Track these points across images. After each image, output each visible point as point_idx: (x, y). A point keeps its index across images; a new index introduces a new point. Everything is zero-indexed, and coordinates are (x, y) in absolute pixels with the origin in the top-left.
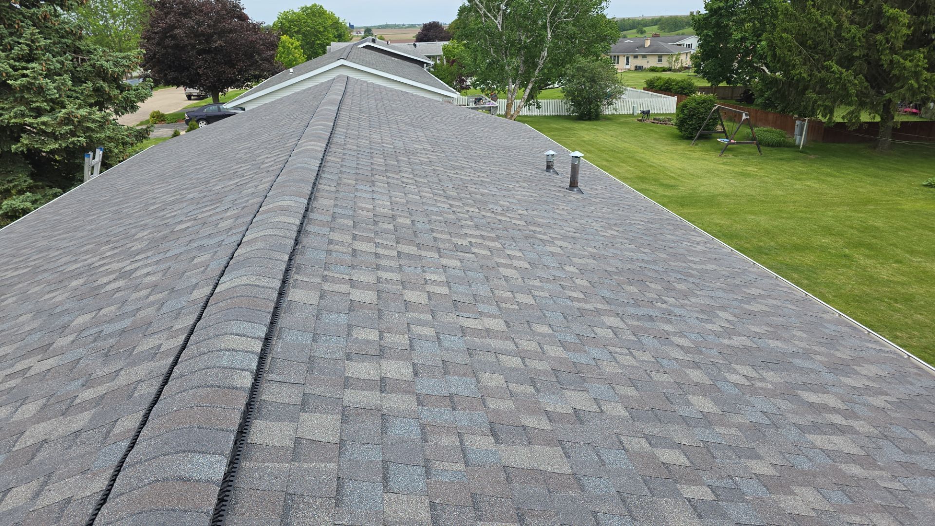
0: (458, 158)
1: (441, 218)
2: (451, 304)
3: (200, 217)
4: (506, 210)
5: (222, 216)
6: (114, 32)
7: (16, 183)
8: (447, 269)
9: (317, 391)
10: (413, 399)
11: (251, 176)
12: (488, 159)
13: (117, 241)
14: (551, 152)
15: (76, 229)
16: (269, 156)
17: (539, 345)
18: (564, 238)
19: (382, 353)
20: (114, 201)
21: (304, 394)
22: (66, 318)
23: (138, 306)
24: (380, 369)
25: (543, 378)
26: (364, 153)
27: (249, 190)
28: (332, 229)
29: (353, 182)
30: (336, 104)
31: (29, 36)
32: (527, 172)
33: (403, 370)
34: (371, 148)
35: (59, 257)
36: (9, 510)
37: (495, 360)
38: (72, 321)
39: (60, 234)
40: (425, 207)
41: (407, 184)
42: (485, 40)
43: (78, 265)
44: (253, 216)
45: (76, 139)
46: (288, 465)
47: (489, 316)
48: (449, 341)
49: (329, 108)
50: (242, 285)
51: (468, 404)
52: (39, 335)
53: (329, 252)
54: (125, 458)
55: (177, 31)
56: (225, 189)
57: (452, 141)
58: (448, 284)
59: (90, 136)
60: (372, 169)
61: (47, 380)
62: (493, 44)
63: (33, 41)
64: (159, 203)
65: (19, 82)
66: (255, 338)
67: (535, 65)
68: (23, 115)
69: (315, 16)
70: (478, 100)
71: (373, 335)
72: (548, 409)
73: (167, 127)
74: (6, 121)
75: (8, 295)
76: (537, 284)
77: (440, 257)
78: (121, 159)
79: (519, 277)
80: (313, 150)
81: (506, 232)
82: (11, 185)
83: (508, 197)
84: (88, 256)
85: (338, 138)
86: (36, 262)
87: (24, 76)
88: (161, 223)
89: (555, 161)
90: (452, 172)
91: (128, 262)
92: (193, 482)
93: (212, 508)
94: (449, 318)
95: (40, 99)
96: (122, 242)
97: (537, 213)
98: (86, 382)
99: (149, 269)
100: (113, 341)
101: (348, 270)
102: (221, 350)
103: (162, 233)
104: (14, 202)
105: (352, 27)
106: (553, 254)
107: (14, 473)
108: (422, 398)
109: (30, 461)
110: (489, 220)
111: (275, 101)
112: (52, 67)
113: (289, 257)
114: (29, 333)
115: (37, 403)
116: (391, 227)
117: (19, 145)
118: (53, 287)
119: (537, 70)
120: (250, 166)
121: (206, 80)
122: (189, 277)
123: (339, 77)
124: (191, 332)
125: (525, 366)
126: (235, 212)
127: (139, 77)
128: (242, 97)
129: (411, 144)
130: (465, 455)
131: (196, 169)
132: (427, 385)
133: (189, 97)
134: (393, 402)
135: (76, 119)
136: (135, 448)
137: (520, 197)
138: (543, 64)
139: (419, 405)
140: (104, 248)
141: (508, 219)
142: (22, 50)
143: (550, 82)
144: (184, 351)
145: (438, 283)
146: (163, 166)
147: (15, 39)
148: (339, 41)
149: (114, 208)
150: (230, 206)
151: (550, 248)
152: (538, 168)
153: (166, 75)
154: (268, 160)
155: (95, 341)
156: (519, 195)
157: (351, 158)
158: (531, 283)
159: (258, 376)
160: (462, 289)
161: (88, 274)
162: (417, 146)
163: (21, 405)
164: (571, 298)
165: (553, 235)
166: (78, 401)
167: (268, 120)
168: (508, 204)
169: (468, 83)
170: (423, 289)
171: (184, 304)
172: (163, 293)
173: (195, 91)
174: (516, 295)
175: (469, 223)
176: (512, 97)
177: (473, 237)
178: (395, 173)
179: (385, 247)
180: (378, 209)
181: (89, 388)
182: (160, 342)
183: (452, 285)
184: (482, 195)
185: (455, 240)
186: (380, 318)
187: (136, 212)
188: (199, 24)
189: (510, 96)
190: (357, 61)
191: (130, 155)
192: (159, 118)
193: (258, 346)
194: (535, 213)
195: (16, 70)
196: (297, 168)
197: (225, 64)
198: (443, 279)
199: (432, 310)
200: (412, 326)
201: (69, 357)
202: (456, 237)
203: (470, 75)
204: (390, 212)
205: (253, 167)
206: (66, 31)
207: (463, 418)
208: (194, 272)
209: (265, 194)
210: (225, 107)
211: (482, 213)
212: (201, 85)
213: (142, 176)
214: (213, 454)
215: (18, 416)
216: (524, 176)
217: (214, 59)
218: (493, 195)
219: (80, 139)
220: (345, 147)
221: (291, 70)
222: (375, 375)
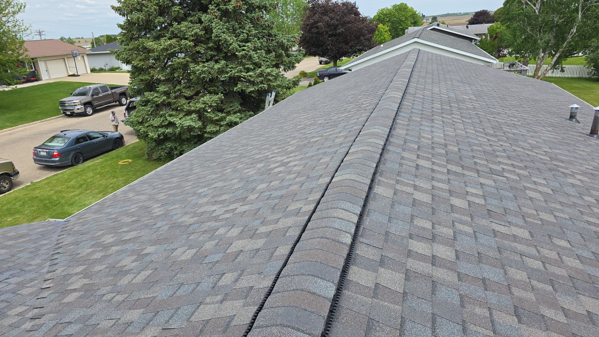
0: (496, 107)
1: (481, 149)
2: (486, 212)
3: (324, 135)
4: (533, 147)
5: (337, 136)
6: (287, 26)
7: (233, 108)
8: (483, 186)
9: (390, 255)
10: (455, 275)
11: (355, 112)
12: (519, 108)
13: (280, 145)
14: (575, 106)
15: (260, 135)
16: (366, 100)
17: (559, 255)
18: (584, 174)
19: (433, 238)
20: (279, 122)
21: (382, 255)
22: (255, 184)
23: (290, 183)
24: (432, 249)
25: (561, 282)
26: (427, 100)
27: (353, 121)
28: (404, 150)
29: (419, 119)
30: (411, 68)
31: (248, 29)
32: (552, 119)
33: (448, 253)
34: (432, 97)
35: (252, 150)
36: (223, 285)
37: (520, 259)
38: (257, 187)
39: (253, 138)
40: (469, 140)
41: (457, 122)
42: (524, 21)
43: (261, 156)
44: (355, 137)
45: (263, 85)
46: (370, 299)
47: (516, 226)
48: (483, 239)
49: (406, 70)
50: (348, 179)
51: (497, 288)
52: (241, 191)
53: (401, 165)
54: (281, 271)
55: (320, 24)
56: (339, 119)
57: (491, 94)
58: (484, 197)
59: (270, 84)
60: (432, 111)
61: (244, 217)
62: (529, 24)
63: (249, 32)
64: (302, 125)
65: (241, 53)
66: (354, 213)
67: (564, 39)
68: (241, 71)
69: (400, 10)
70: (512, 65)
71: (428, 225)
72: (565, 307)
73: (307, 80)
74: (233, 74)
75: (228, 168)
76: (558, 207)
77: (479, 176)
78: (283, 97)
79: (543, 200)
80: (394, 97)
81: (532, 164)
82: (231, 109)
83: (535, 137)
84: (266, 151)
85: (411, 90)
86: (241, 152)
87: (244, 50)
88: (303, 136)
89: (578, 113)
90: (491, 116)
91: (286, 157)
92: (317, 295)
93: (326, 314)
94: (484, 222)
95: (250, 62)
96: (283, 145)
97: (560, 152)
98: (263, 222)
99: (296, 163)
100: (277, 201)
101: (413, 178)
102: (334, 218)
103: (304, 142)
104: (232, 118)
105: (424, 16)
106: (573, 185)
107: (226, 265)
108: (461, 276)
109: (234, 260)
110: (519, 153)
111: (371, 65)
112: (256, 46)
113: (376, 165)
114: (237, 190)
115: (239, 229)
116: (443, 152)
117: (237, 88)
118: (248, 166)
119: (566, 43)
120: (354, 106)
121: (331, 52)
122: (318, 170)
123: (413, 49)
124: (318, 203)
125: (546, 269)
126: (344, 134)
127: (297, 51)
128: (351, 63)
129: (461, 95)
130: (493, 325)
131: (323, 106)
132: (465, 267)
133: (321, 63)
134: (440, 273)
135: (265, 74)
136: (286, 267)
137: (545, 138)
138: (571, 38)
139: (459, 280)
140: (273, 148)
141: (534, 154)
142: (244, 36)
143: (575, 52)
144: (314, 214)
145: (476, 195)
146: (305, 103)
147: (241, 30)
148: (414, 26)
149: (279, 126)
150: (342, 130)
151: (571, 180)
152: (562, 117)
153: (310, 50)
154: (366, 103)
155: (268, 199)
156: (545, 137)
157: (419, 103)
158: (553, 205)
159: (355, 237)
160: (495, 202)
161: (266, 161)
162: (465, 97)
163: (231, 228)
164: (588, 222)
165: (574, 171)
166: (258, 232)
167: (366, 77)
168: (535, 143)
169: (505, 53)
170: (464, 198)
171: (314, 186)
172: (303, 178)
173: (324, 59)
174: (540, 213)
175: (503, 154)
176: (541, 63)
177: (505, 165)
178: (448, 114)
179: (439, 165)
180: (435, 139)
181: (264, 225)
182: (301, 206)
183: (487, 198)
184: (514, 134)
185: (491, 166)
186: (433, 214)
187: (291, 129)
188: (332, 19)
189: (539, 62)
190: (426, 39)
191: (288, 96)
192: (304, 75)
193: (355, 219)
194: (558, 151)
195: (240, 47)
196: (384, 108)
197: (343, 42)
198: (481, 193)
199: (471, 215)
200: (455, 223)
201: (254, 207)
202: (492, 164)
203: (507, 47)
204: (443, 141)
205: (356, 107)
206: (266, 26)
207: (492, 298)
208: (320, 167)
209: (363, 124)
210: (340, 69)
211: (513, 148)
212: (328, 56)
213: (294, 108)
214: (328, 281)
215: (229, 234)
216: (550, 122)
217: (337, 39)
218: (523, 135)
219: (265, 85)
220: (415, 96)
221: (382, 46)
222: (428, 253)
